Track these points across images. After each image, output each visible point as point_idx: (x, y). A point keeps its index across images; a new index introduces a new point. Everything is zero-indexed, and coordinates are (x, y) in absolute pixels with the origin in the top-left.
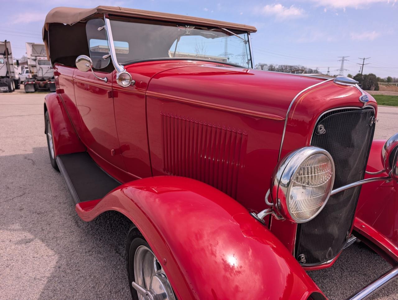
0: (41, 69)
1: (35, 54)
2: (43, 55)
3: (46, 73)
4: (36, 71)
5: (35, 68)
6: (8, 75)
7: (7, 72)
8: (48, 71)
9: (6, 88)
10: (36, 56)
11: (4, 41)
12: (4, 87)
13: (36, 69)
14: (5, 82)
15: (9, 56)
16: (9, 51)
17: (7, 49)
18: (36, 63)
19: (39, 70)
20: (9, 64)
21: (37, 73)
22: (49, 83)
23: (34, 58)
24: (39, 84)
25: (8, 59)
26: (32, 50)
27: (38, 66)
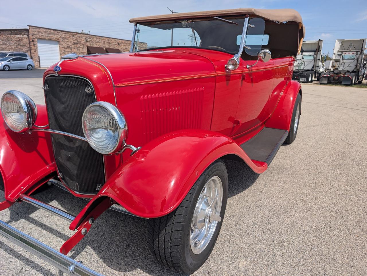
0: (343, 63)
1: (342, 50)
2: (349, 50)
3: (347, 67)
4: (338, 66)
5: (338, 62)
6: (313, 69)
7: (313, 67)
8: (350, 66)
9: (305, 80)
10: (342, 52)
11: (318, 40)
12: (303, 79)
13: (338, 64)
14: (305, 75)
15: (318, 53)
16: (320, 48)
17: (319, 47)
18: (340, 58)
19: (342, 64)
20: (317, 60)
21: (338, 67)
22: (342, 77)
23: (340, 53)
24: (333, 77)
25: (317, 55)
26: (341, 46)
27: (341, 61)
